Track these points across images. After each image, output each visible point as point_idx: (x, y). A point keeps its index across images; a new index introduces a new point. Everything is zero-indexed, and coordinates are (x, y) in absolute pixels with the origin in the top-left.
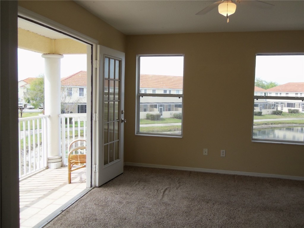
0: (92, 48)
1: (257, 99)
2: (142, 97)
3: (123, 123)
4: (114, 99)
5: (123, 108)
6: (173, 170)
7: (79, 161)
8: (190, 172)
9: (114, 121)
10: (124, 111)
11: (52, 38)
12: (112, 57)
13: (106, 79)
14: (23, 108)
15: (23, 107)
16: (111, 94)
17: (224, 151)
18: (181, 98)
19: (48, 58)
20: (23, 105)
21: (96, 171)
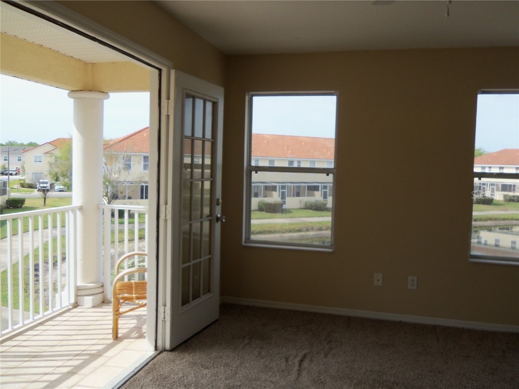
0: (160, 75)
1: (480, 179)
2: (256, 172)
3: (220, 222)
4: (202, 177)
5: (219, 194)
6: (315, 314)
7: (134, 295)
8: (349, 320)
9: (201, 220)
10: (221, 200)
11: (88, 62)
12: (199, 95)
13: (187, 137)
14: (48, 190)
15: (49, 188)
16: (197, 166)
17: (415, 278)
18: (331, 176)
19: (80, 98)
20: (48, 185)
21: (166, 319)
